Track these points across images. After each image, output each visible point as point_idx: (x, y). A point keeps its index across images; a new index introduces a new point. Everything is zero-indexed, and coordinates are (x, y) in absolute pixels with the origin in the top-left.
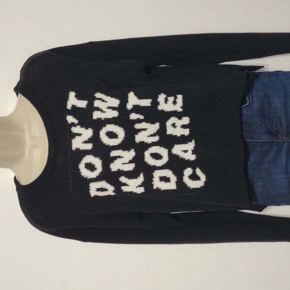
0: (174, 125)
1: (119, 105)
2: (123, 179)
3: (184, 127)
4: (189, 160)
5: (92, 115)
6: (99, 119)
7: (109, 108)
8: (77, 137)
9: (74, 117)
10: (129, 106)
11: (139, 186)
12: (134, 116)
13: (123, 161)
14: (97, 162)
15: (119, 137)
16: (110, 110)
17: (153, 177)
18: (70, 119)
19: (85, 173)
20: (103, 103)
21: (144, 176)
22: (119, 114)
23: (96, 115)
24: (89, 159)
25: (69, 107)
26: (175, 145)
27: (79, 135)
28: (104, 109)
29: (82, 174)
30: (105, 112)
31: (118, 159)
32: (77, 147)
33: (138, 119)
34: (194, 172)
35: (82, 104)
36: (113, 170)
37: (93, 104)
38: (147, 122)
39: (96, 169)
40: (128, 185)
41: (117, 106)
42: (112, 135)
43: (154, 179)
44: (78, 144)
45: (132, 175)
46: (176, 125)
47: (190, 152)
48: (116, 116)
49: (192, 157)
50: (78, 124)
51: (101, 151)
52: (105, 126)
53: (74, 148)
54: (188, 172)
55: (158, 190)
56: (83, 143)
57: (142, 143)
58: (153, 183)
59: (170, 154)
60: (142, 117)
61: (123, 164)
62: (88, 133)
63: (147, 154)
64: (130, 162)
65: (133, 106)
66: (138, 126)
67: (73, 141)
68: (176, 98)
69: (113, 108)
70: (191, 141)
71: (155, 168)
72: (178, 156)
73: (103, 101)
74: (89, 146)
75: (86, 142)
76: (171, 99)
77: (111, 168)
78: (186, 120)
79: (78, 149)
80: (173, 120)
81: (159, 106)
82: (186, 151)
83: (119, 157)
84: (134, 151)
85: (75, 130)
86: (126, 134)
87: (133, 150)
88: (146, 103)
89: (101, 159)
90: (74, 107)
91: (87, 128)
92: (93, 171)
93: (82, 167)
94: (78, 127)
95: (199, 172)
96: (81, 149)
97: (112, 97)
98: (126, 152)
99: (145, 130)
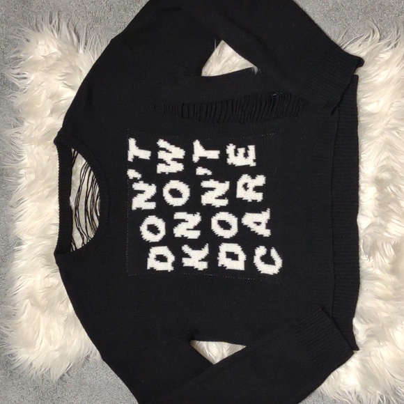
0: (245, 186)
1: (184, 156)
2: (186, 249)
3: (257, 189)
4: (262, 236)
5: (156, 167)
6: (163, 174)
7: (174, 160)
8: (139, 196)
9: (136, 171)
10: (196, 159)
11: (203, 260)
12: (201, 171)
13: (188, 226)
14: (161, 224)
15: (183, 195)
16: (175, 163)
17: (219, 251)
18: (132, 174)
19: (147, 236)
20: (168, 154)
21: (210, 248)
22: (184, 167)
23: (161, 168)
24: (152, 220)
25: (130, 158)
26: (247, 214)
27: (142, 192)
28: (169, 161)
29: (143, 237)
30: (169, 165)
31: (183, 223)
32: (138, 207)
33: (206, 174)
34: (268, 253)
35: (145, 155)
36: (176, 236)
37: (157, 155)
38: (215, 180)
39: (159, 232)
40: (190, 257)
41: (182, 157)
42: (176, 193)
43: (219, 254)
44: (139, 203)
45: (196, 245)
46: (248, 186)
47: (263, 225)
48: (181, 170)
49: (267, 233)
50: (141, 179)
51: (165, 211)
52: (168, 182)
53: (134, 207)
54: (261, 251)
55: (223, 268)
56: (146, 201)
57: (209, 206)
58: (218, 258)
59: (240, 225)
60: (209, 173)
61: (188, 229)
62: (151, 190)
63: (214, 221)
64: (196, 228)
65: (200, 157)
66: (205, 184)
67: (133, 200)
68: (247, 149)
69: (178, 161)
70: (265, 210)
71: (222, 240)
72: (249, 229)
73: (167, 151)
74: (152, 206)
75: (149, 201)
76: (242, 151)
77: (175, 232)
78: (260, 180)
79: (139, 210)
80: (245, 178)
81: (228, 159)
82: (258, 224)
83: (183, 221)
84: (200, 215)
85: (136, 186)
86: (191, 192)
87: (198, 214)
88: (214, 155)
89: (164, 220)
90: (136, 158)
91: (150, 184)
92: (156, 234)
93: (144, 229)
94: (141, 182)
95: (274, 253)
96: (143, 208)
97: (177, 146)
98: (191, 215)
99: (212, 189)
